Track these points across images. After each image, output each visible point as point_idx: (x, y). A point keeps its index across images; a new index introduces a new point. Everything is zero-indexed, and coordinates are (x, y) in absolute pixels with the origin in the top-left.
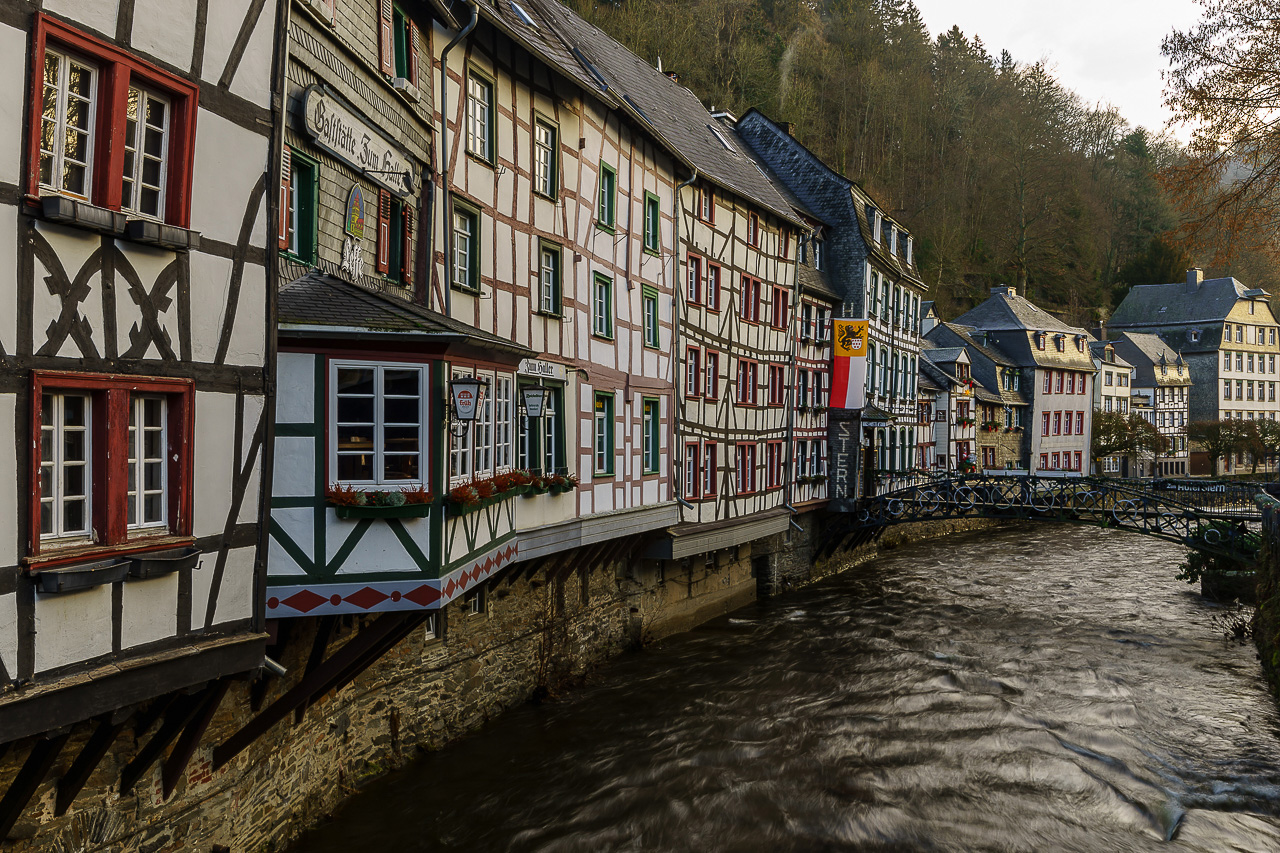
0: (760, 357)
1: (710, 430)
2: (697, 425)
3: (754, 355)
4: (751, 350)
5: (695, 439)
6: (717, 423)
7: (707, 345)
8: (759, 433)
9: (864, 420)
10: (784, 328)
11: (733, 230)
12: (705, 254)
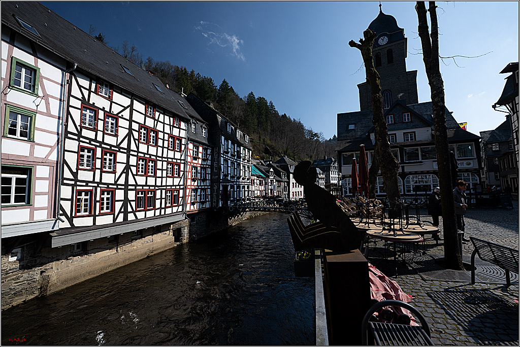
0: (158, 158)
1: (108, 184)
2: (93, 182)
3: (155, 158)
4: (150, 155)
5: (91, 188)
6: (116, 182)
7: (103, 148)
8: (158, 186)
9: (221, 183)
10: (180, 152)
11: (131, 106)
12: (103, 109)
